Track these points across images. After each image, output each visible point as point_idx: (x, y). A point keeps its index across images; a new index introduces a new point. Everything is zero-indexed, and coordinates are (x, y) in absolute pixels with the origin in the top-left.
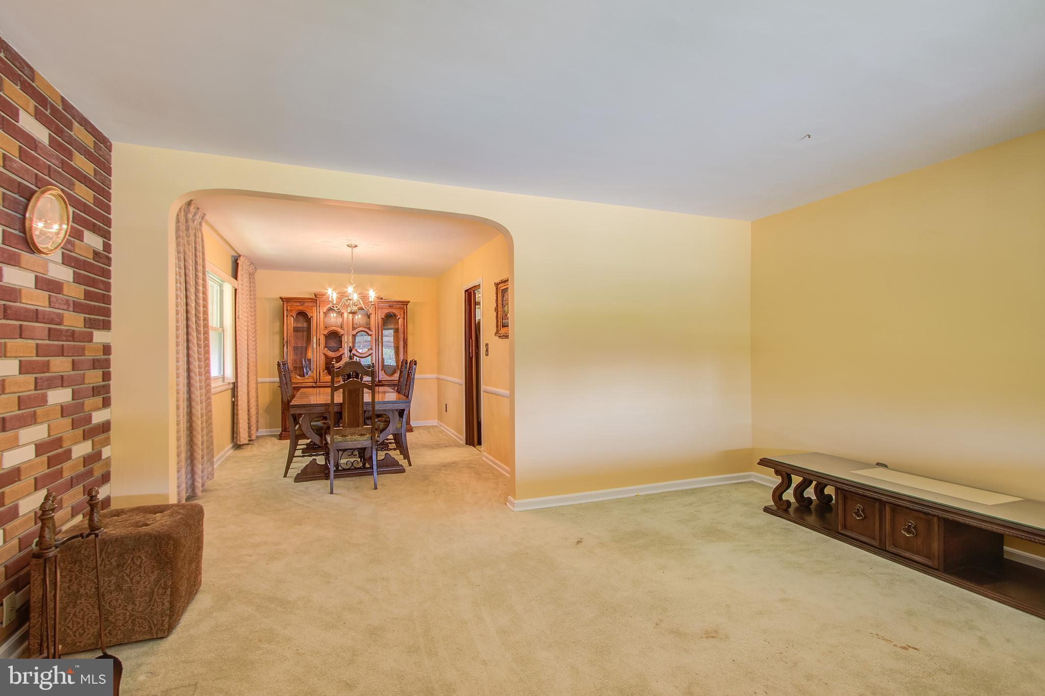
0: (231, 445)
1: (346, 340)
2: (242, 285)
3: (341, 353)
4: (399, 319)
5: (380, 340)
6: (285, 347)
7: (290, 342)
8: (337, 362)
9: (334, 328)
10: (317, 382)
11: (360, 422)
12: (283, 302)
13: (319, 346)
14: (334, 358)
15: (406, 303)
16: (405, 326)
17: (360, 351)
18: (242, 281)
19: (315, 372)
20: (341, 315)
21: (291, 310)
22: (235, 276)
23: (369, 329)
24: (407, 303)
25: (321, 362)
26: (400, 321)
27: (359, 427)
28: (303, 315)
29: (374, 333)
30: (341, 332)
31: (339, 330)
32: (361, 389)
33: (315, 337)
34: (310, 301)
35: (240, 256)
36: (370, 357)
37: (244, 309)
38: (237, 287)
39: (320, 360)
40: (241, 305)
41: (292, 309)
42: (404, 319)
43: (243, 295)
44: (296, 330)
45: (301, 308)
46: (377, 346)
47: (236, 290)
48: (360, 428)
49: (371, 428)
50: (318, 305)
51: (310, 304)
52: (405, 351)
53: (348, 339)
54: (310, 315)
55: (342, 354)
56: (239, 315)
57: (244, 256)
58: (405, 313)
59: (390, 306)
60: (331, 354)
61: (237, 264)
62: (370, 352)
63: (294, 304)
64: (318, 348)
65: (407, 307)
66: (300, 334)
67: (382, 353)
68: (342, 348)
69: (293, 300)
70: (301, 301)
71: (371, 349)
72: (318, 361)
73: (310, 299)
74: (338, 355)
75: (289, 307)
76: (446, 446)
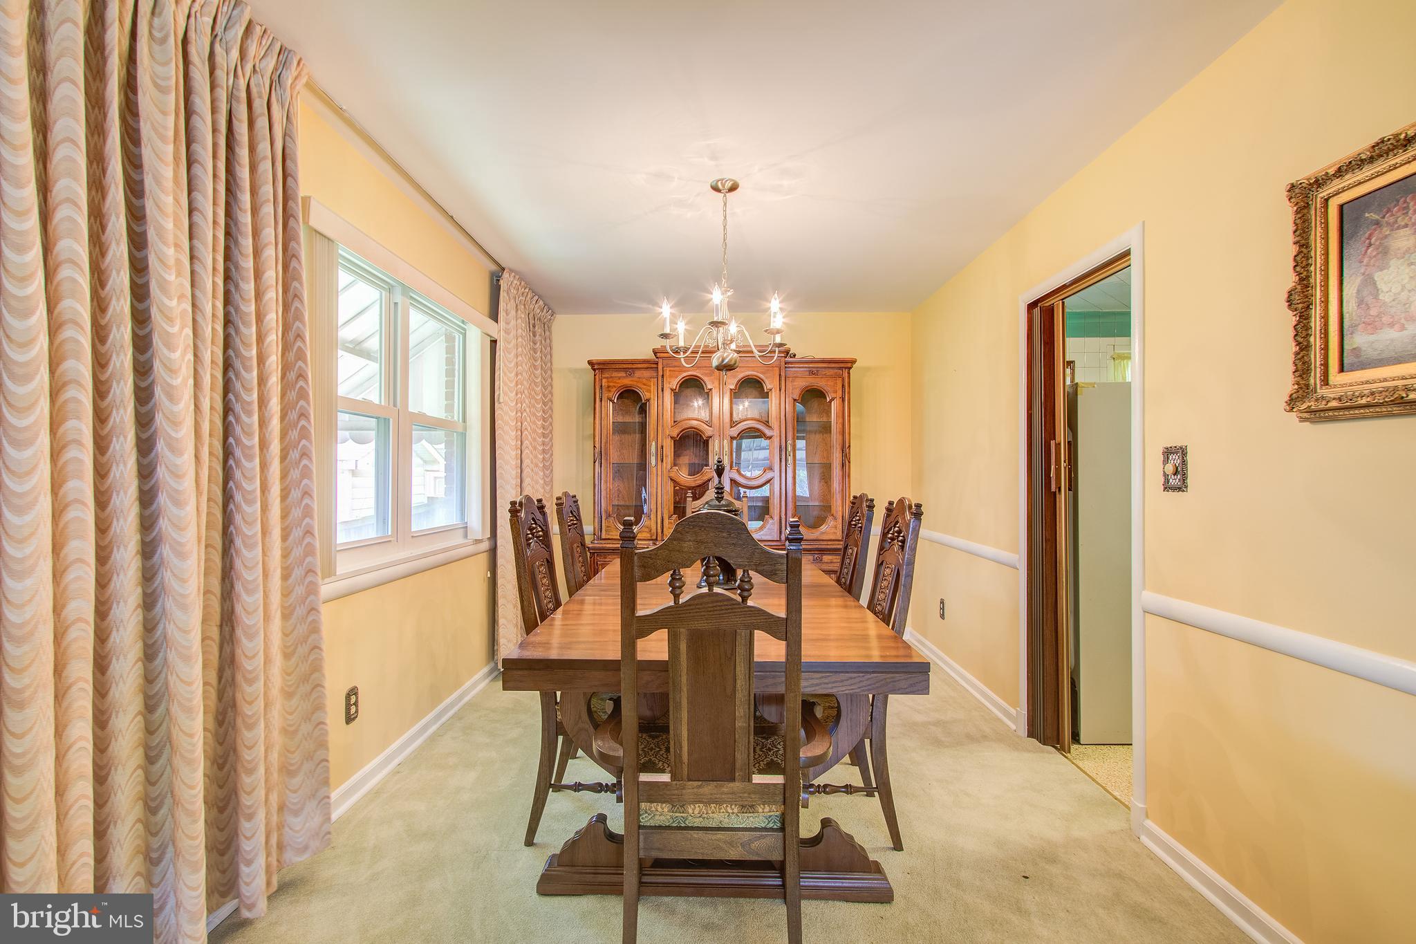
0: (486, 669)
1: (717, 448)
2: (507, 332)
3: (705, 478)
4: (830, 402)
5: (789, 448)
6: (597, 462)
7: (606, 454)
8: (695, 498)
9: (694, 423)
10: (656, 539)
11: (738, 764)
12: (594, 370)
13: (662, 461)
14: (690, 488)
15: (845, 365)
16: (844, 417)
17: (748, 474)
18: (508, 323)
19: (653, 516)
20: (708, 393)
21: (609, 387)
22: (494, 316)
23: (767, 423)
24: (849, 365)
25: (665, 497)
26: (834, 406)
27: (733, 780)
28: (629, 396)
29: (775, 433)
30: (708, 431)
31: (704, 427)
32: (743, 633)
33: (654, 443)
34: (645, 366)
35: (503, 269)
36: (767, 487)
37: (511, 381)
38: (496, 336)
39: (664, 491)
40: (505, 374)
41: (611, 384)
42: (843, 400)
43: (510, 353)
44: (620, 429)
45: (627, 381)
46: (783, 463)
47: (494, 342)
48: (737, 785)
49: (780, 790)
50: (660, 373)
51: (647, 374)
52: (846, 475)
53: (721, 447)
54: (644, 395)
55: (709, 480)
56: (499, 395)
57: (511, 271)
58: (845, 388)
59: (811, 373)
60: (684, 477)
61: (499, 287)
62: (769, 475)
63: (615, 374)
64: (659, 467)
65: (849, 373)
66: (627, 438)
67: (794, 478)
68: (707, 465)
69: (614, 366)
70: (628, 366)
71: (771, 469)
72: (659, 495)
73: (645, 361)
74: (699, 482)
75: (604, 380)
76: (971, 739)
